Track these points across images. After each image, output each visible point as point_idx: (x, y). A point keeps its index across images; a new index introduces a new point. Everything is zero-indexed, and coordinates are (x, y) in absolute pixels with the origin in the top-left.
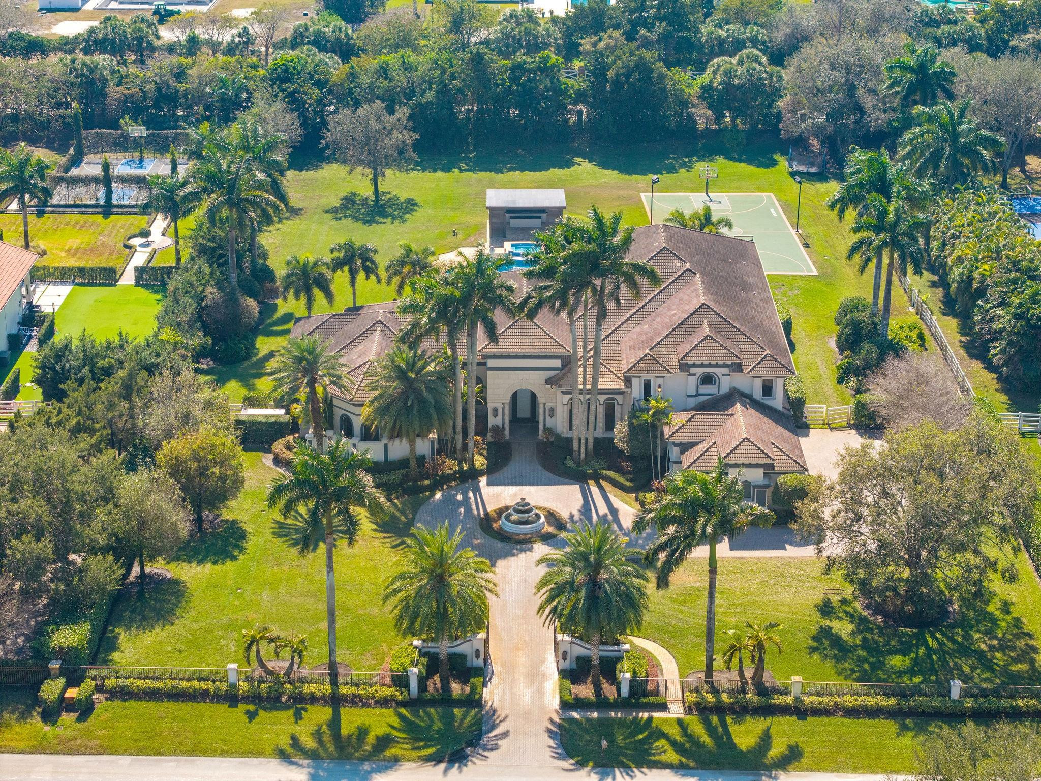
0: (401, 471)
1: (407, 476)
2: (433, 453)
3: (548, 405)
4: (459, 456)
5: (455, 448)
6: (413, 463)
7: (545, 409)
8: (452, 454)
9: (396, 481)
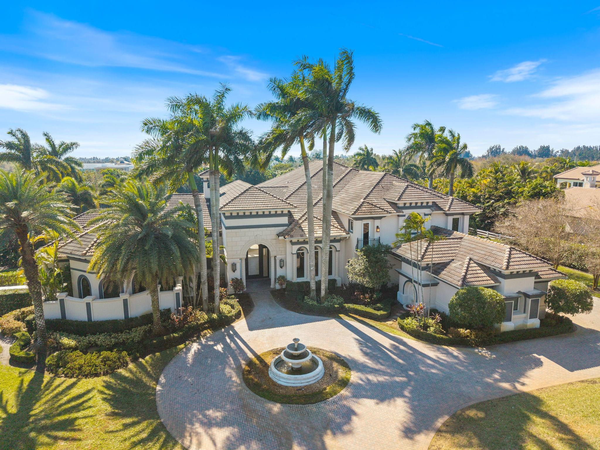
0: (143, 327)
1: (150, 331)
2: (178, 305)
3: (279, 257)
4: (205, 307)
5: (201, 297)
6: (156, 317)
7: (275, 260)
8: (199, 305)
9: (136, 339)
